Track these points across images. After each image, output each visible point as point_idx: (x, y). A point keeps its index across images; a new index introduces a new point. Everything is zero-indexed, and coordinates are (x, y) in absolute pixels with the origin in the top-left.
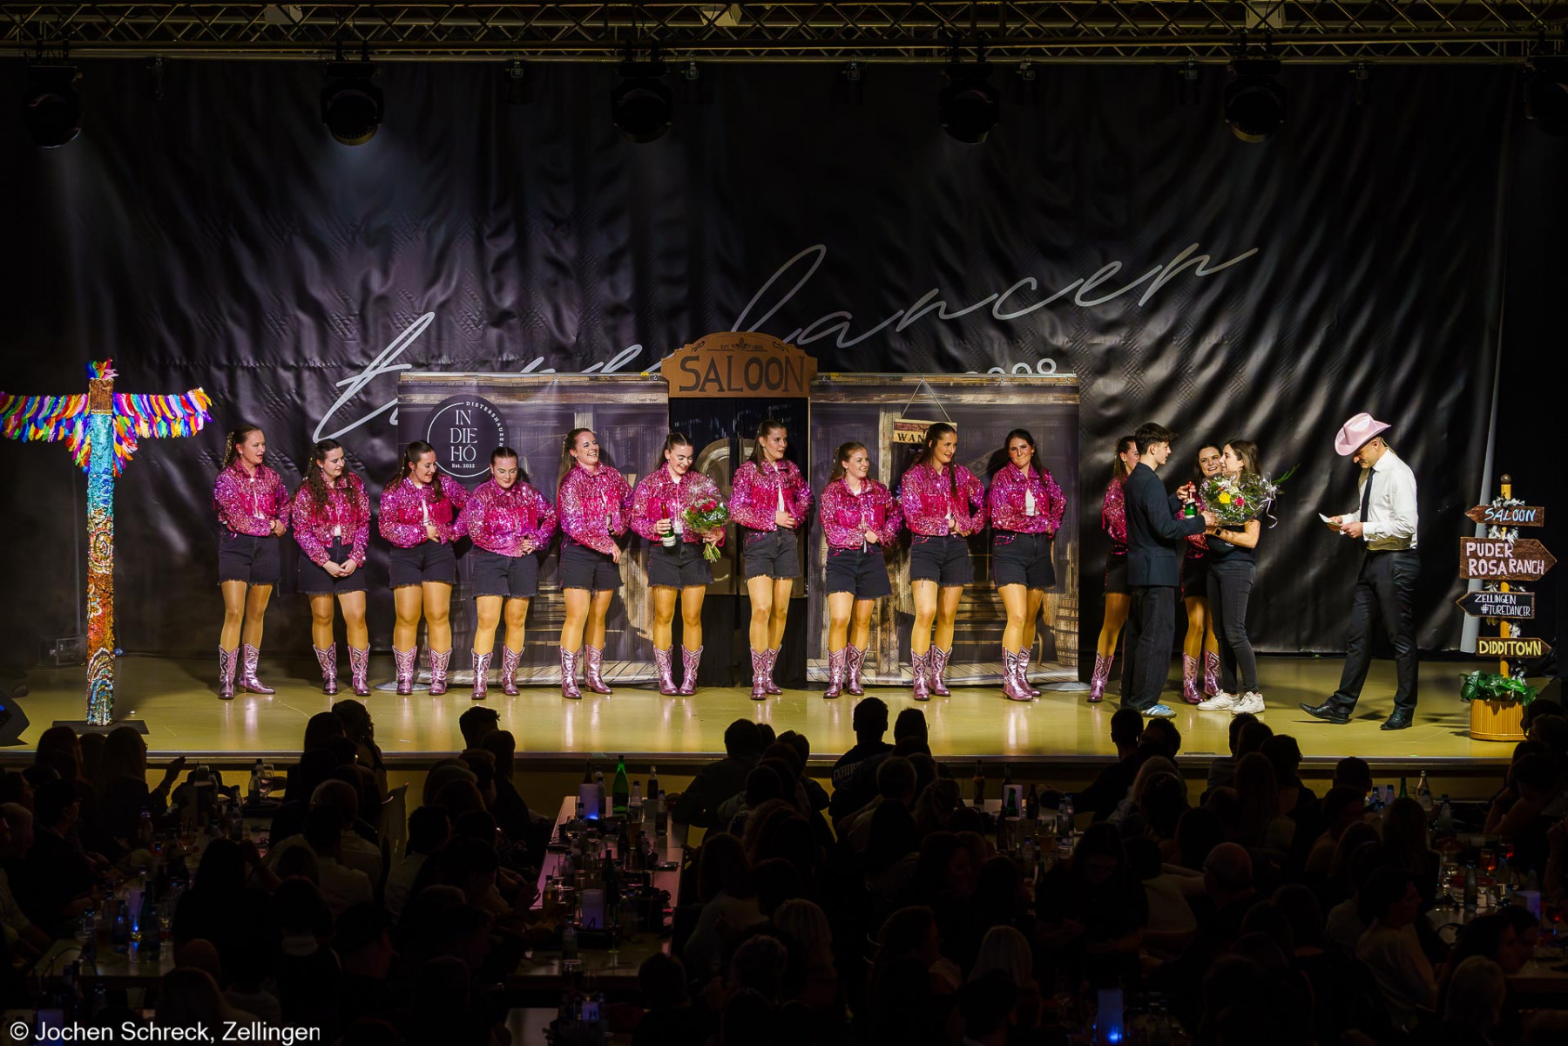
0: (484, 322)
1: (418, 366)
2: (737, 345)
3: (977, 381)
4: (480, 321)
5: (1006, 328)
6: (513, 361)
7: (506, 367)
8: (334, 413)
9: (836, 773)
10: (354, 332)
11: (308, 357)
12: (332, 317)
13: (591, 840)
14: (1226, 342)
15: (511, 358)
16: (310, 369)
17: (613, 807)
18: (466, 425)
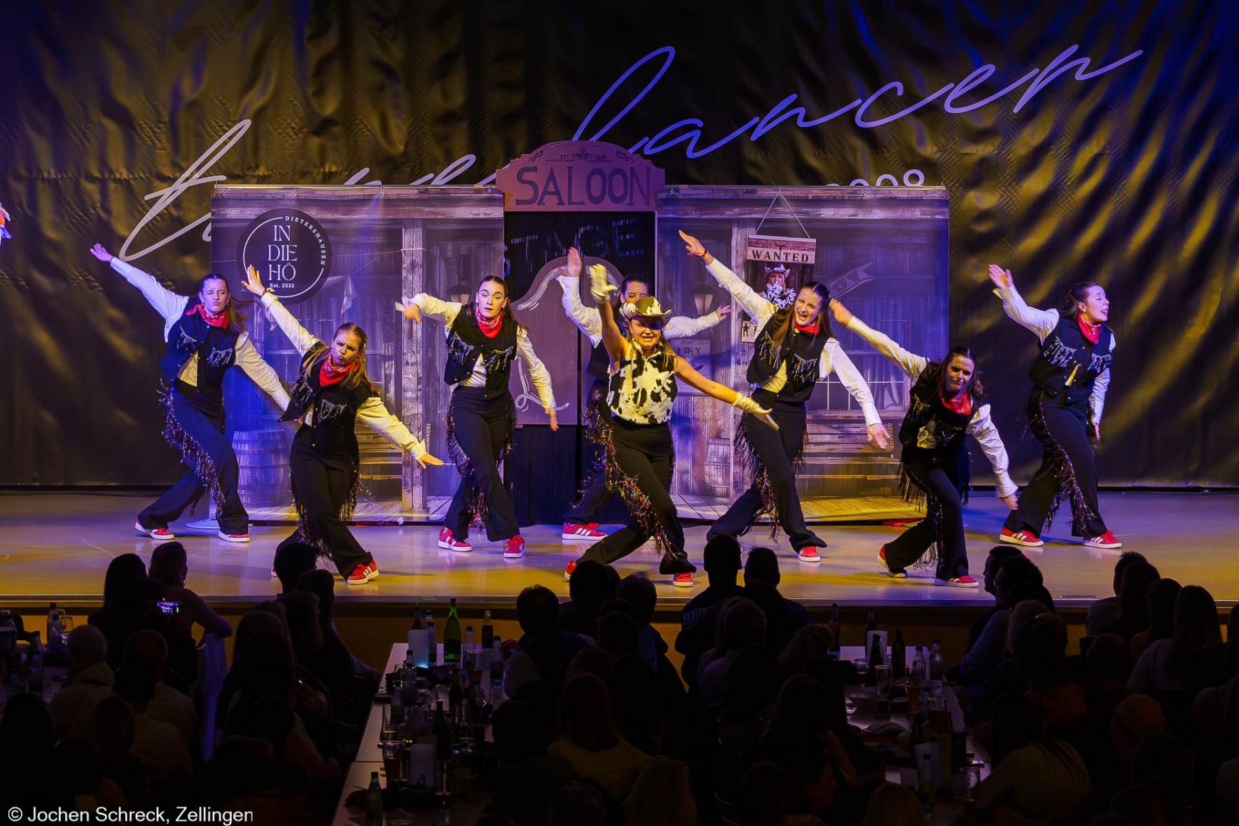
0: (305, 130)
1: (233, 178)
2: (578, 155)
3: (838, 194)
4: (301, 129)
5: (869, 136)
6: (336, 172)
7: (327, 179)
8: (143, 228)
9: (687, 617)
10: (164, 141)
11: (114, 169)
12: (140, 125)
13: (422, 691)
14: (1108, 152)
15: (334, 169)
16: (116, 181)
17: (445, 655)
18: (285, 242)
